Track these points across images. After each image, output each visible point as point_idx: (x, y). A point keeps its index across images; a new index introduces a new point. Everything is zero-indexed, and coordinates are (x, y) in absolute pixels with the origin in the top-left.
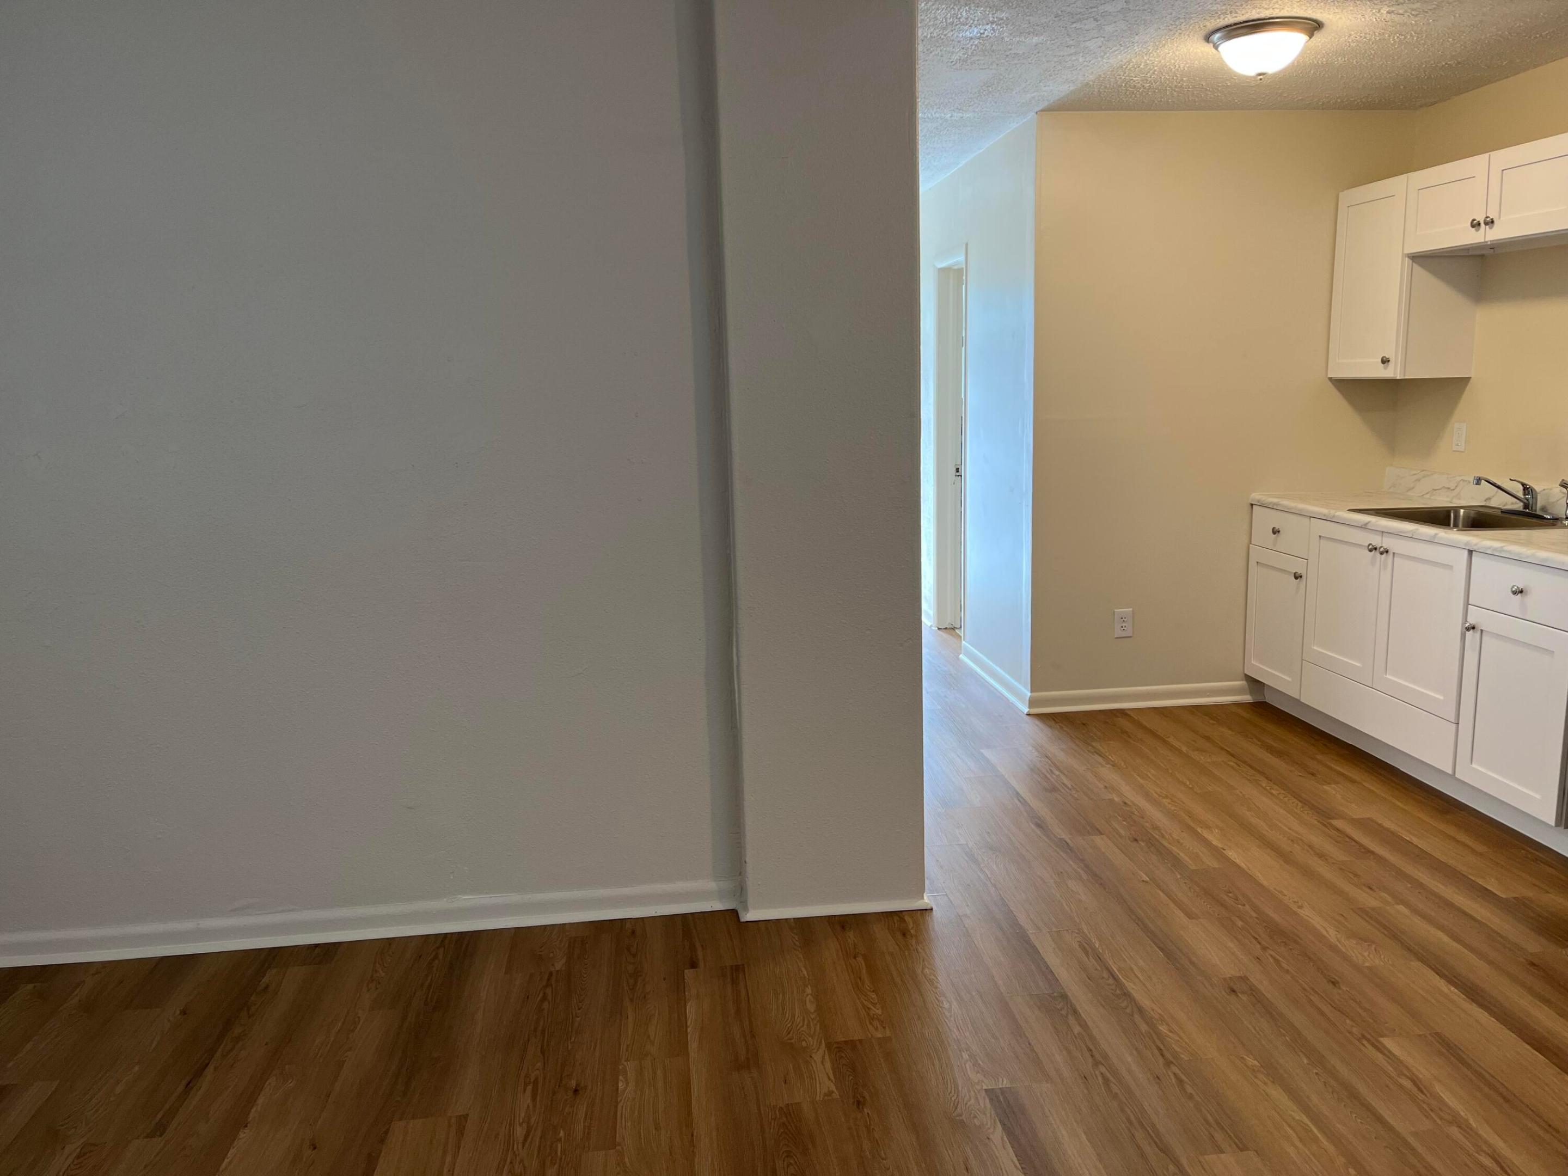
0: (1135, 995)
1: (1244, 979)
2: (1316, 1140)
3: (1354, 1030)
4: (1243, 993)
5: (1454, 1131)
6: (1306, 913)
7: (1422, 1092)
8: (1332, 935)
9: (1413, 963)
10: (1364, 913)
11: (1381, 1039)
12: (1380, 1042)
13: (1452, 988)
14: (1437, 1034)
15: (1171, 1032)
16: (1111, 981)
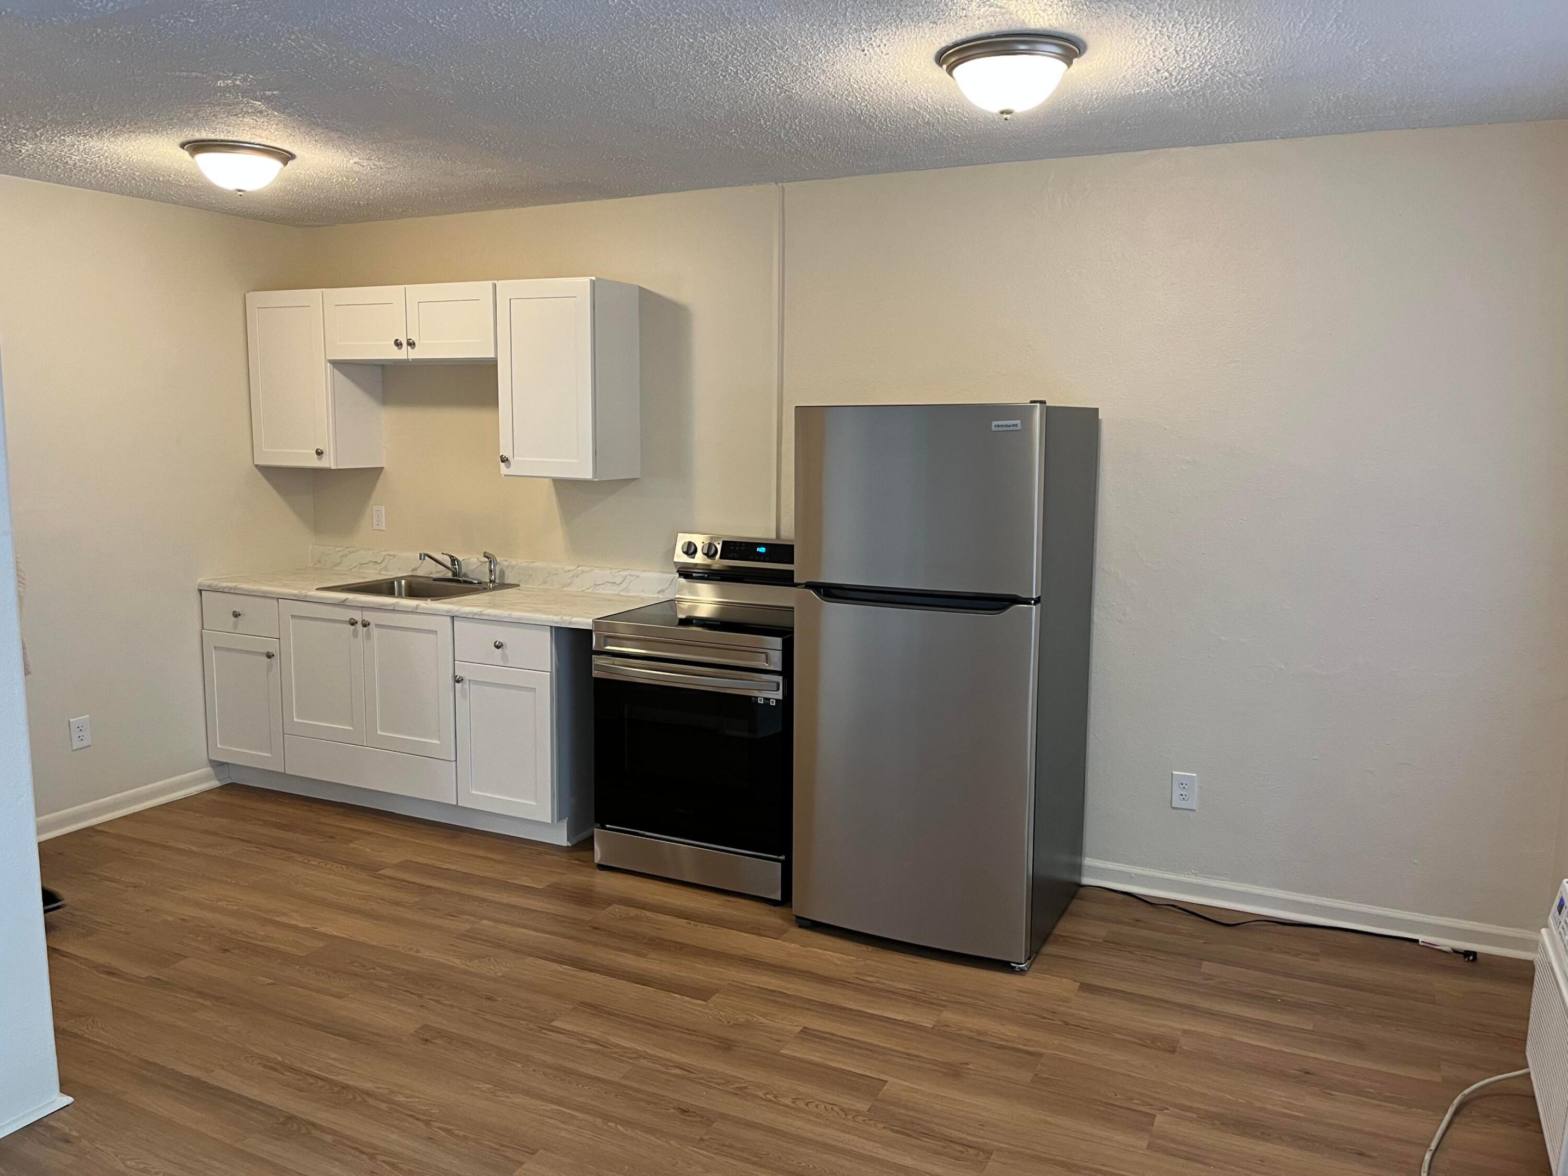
0: (351, 1083)
1: (425, 1027)
2: (573, 1117)
3: (531, 1026)
4: (436, 1038)
5: (643, 1062)
6: (426, 954)
7: (606, 1047)
8: (457, 962)
9: (527, 960)
10: (464, 936)
11: (552, 1024)
12: (551, 1026)
13: (564, 967)
14: (581, 1003)
15: (407, 1098)
16: (320, 1083)
